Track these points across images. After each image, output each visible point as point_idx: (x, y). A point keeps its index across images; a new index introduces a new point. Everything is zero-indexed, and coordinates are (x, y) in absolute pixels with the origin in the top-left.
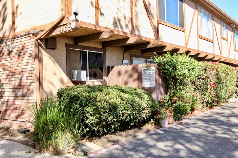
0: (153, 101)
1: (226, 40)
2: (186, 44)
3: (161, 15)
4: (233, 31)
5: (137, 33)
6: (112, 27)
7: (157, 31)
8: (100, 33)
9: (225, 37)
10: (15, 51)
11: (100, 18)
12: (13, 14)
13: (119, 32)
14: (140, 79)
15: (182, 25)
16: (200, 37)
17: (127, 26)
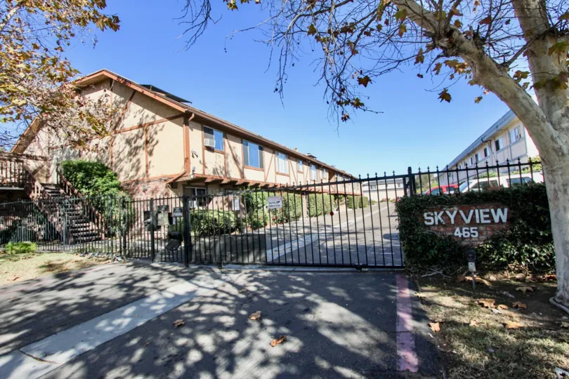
0: (237, 218)
1: (302, 173)
2: (266, 180)
3: (246, 162)
4: (309, 165)
5: (228, 176)
6: (212, 174)
7: (242, 173)
8: (206, 179)
9: (301, 170)
10: (149, 189)
11: (206, 170)
12: (147, 166)
13: (217, 177)
14: (230, 206)
15: (262, 166)
16: (277, 173)
17: (221, 172)
